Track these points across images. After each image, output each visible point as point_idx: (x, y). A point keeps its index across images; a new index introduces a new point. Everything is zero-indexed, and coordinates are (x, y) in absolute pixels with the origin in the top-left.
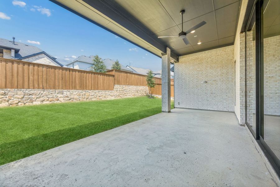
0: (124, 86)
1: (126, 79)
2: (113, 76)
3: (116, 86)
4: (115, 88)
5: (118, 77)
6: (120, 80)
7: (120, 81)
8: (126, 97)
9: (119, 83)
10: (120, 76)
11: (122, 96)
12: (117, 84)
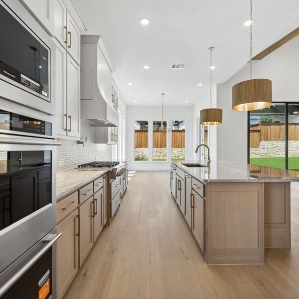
0: (275, 142)
1: (280, 133)
2: (259, 131)
3: (263, 143)
4: (261, 144)
5: (265, 132)
6: (269, 134)
7: (269, 136)
8: (278, 156)
9: (266, 138)
10: (269, 131)
11: (271, 155)
12: (264, 140)
